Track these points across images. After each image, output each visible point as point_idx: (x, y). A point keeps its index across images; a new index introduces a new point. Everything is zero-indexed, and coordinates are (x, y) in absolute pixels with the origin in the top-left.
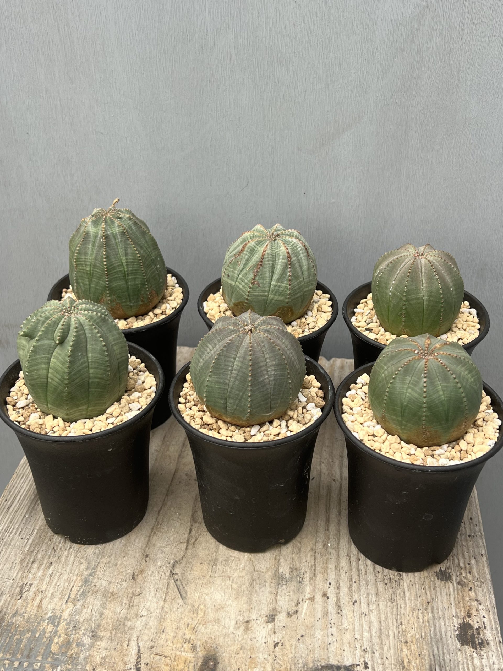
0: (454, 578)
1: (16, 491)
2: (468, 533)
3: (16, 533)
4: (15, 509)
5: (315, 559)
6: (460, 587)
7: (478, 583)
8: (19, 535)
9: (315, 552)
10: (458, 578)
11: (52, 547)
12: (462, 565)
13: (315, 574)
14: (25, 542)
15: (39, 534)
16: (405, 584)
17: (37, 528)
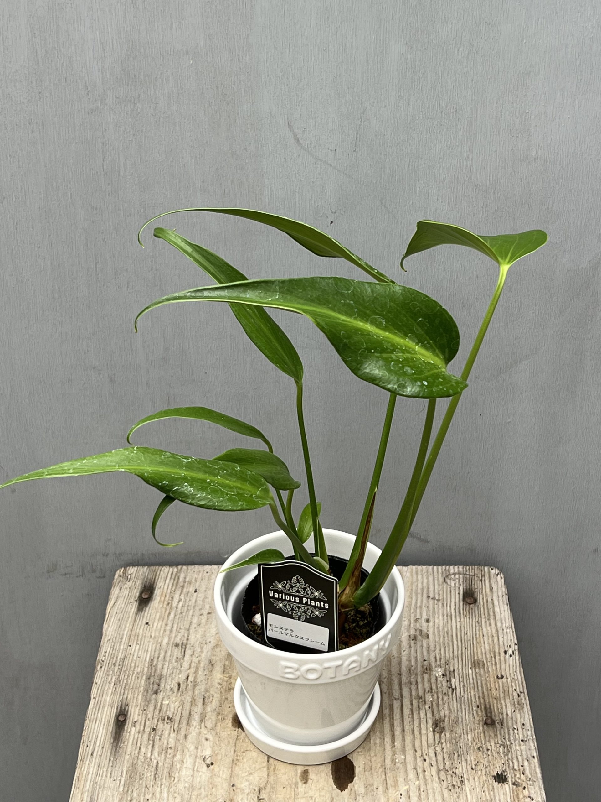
0: (509, 780)
1: (94, 736)
2: (521, 738)
3: (106, 776)
4: (99, 753)
5: (385, 775)
6: (515, 787)
7: (531, 782)
8: (111, 777)
9: (385, 768)
10: (514, 781)
11: (144, 785)
12: (516, 767)
13: (387, 788)
14: (118, 784)
15: (129, 775)
16: (467, 789)
17: (125, 769)
